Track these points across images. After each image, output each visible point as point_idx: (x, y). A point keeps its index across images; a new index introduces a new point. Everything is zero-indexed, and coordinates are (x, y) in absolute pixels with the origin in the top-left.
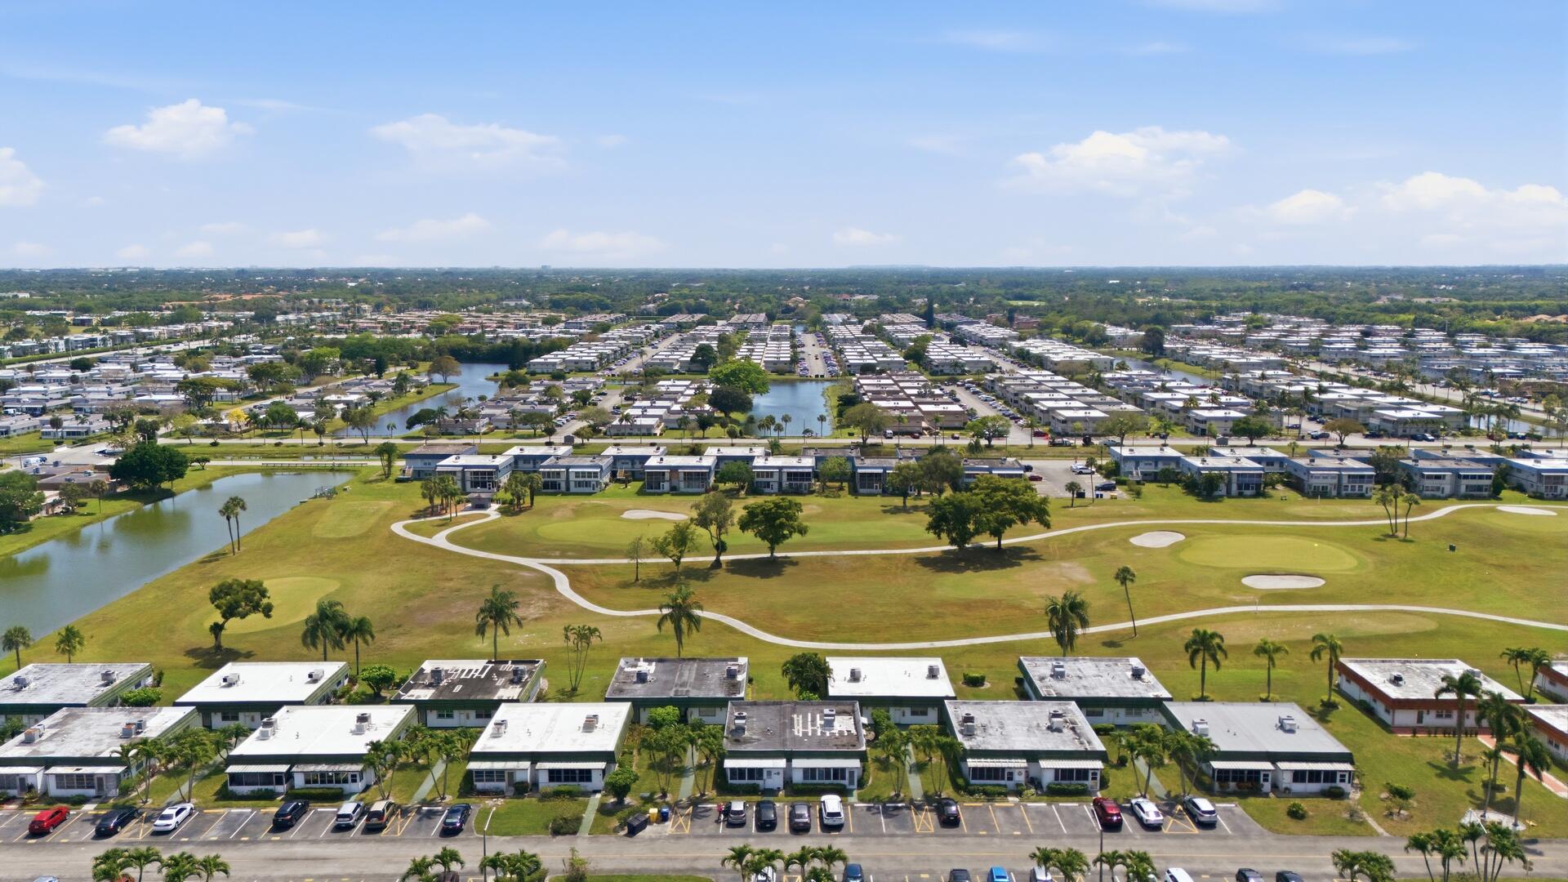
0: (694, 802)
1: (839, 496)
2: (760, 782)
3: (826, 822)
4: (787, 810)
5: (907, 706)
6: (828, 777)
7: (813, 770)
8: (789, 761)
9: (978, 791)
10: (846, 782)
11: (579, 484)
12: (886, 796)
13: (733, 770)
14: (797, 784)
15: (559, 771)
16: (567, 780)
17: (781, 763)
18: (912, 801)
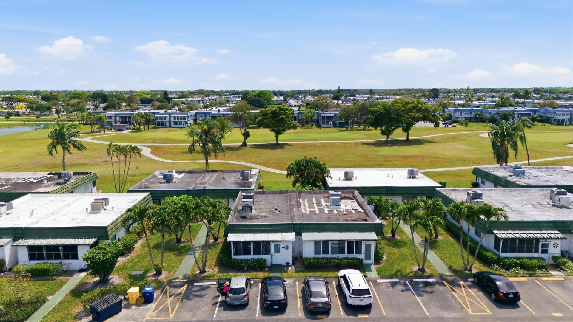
0: (190, 281)
1: (311, 128)
2: (267, 257)
3: (350, 301)
4: (299, 287)
5: (399, 195)
6: (342, 252)
7: (326, 243)
8: (298, 234)
9: (515, 265)
10: (362, 256)
11: (176, 123)
12: (408, 270)
13: (237, 243)
14: (307, 259)
15: (40, 247)
16: (49, 257)
17: (291, 236)
18: (441, 277)
